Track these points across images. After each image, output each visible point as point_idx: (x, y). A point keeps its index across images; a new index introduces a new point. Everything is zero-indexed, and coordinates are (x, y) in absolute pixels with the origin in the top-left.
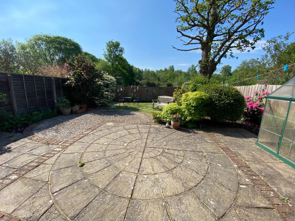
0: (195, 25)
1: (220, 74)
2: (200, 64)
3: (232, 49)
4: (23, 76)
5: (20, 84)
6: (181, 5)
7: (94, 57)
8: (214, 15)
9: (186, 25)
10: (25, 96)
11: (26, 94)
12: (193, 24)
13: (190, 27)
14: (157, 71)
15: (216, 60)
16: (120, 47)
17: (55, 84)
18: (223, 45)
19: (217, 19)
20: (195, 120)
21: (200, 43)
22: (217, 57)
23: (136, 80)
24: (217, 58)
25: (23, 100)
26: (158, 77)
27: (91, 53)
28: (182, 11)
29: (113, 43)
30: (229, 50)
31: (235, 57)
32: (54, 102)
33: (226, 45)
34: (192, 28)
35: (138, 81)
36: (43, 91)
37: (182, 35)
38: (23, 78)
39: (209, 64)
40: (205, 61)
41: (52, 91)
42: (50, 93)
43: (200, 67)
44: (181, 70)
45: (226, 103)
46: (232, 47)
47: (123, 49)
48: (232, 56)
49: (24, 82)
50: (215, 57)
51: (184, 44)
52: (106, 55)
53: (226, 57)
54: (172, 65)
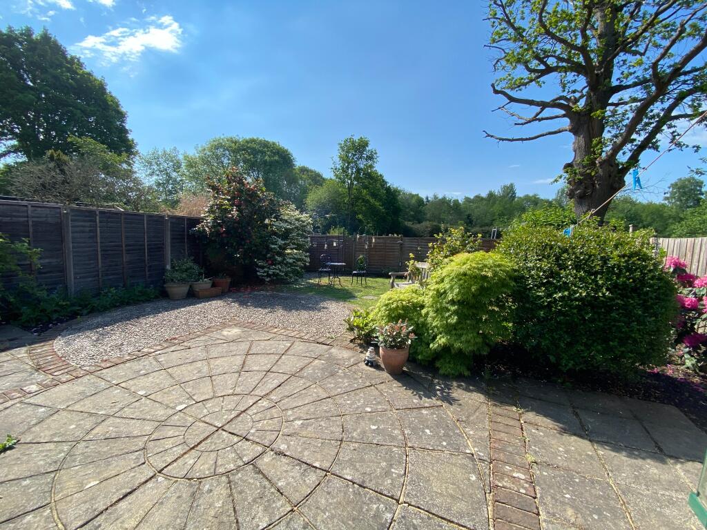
0: (549, 70)
1: (666, 202)
2: (567, 172)
3: (674, 122)
4: (98, 213)
5: (88, 229)
6: (504, 25)
7: (319, 175)
8: (606, 35)
9: (521, 73)
10: (97, 255)
11: (99, 250)
12: (542, 67)
13: (533, 76)
14: (467, 199)
15: (623, 158)
16: (367, 149)
17: (172, 231)
18: (641, 113)
19: (615, 43)
20: (460, 350)
21: (564, 116)
22: (627, 151)
23: (406, 223)
24: (624, 153)
25: (92, 262)
26: (467, 213)
27: (313, 169)
28: (509, 40)
29: (353, 143)
30: (665, 127)
31: (687, 146)
32: (164, 270)
33: (652, 111)
34: (542, 79)
35: (409, 224)
36: (141, 245)
37: (509, 101)
38: (98, 218)
39: (596, 173)
40: (586, 162)
41: (163, 244)
42: (157, 249)
43: (569, 183)
44: (535, 195)
45: (576, 299)
46: (677, 117)
47: (376, 153)
48: (679, 145)
49: (98, 225)
50: (617, 148)
51: (516, 124)
52: (336, 169)
53: (656, 148)
54: (508, 183)
